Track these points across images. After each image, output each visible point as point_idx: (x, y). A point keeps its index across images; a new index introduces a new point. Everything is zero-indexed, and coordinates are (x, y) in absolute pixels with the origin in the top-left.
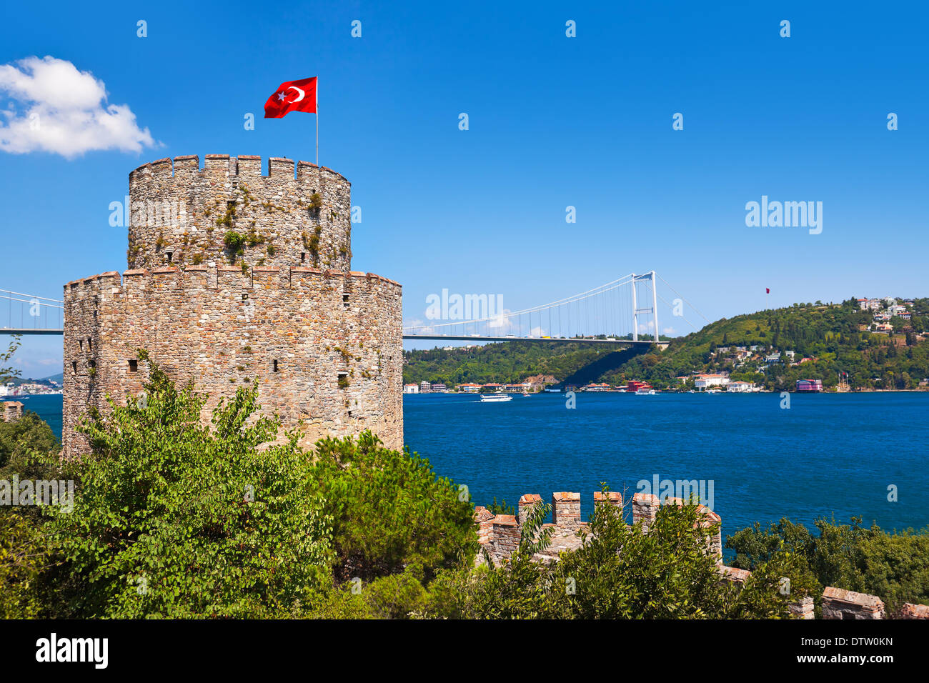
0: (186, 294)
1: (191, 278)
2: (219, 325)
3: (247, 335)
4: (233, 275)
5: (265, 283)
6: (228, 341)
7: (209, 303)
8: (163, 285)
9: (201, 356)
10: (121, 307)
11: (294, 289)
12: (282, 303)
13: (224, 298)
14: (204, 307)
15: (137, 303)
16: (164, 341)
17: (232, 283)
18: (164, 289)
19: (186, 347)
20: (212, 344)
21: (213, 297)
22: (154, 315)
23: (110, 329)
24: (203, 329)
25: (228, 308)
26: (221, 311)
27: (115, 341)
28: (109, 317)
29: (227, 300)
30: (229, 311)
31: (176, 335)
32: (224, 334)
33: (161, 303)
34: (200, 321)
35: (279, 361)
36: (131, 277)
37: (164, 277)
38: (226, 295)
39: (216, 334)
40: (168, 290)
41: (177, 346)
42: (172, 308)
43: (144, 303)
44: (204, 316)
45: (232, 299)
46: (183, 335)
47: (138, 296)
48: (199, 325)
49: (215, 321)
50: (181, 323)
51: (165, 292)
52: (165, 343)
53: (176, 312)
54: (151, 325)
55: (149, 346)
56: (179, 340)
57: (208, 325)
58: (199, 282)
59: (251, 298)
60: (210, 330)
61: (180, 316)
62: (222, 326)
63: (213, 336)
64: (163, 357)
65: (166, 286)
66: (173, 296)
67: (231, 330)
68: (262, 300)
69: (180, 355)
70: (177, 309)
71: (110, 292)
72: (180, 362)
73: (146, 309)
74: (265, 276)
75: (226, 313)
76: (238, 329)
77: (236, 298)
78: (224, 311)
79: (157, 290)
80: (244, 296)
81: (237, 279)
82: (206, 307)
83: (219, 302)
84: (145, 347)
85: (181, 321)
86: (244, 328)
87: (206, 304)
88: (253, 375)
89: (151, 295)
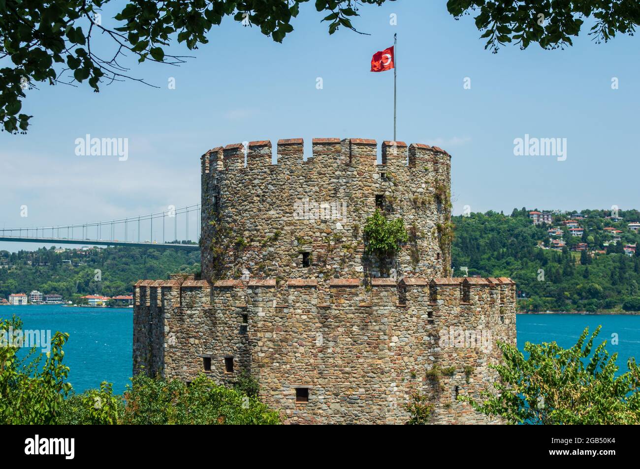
0: (375, 313)
1: (382, 294)
2: (407, 348)
3: (432, 358)
4: (420, 290)
5: (448, 298)
6: (416, 367)
7: (398, 323)
8: (343, 301)
9: (392, 385)
10: (286, 324)
11: (472, 305)
12: (463, 321)
13: (411, 317)
14: (394, 328)
15: (308, 320)
16: (345, 367)
17: (419, 299)
18: (344, 305)
19: (375, 375)
20: (402, 371)
21: (402, 316)
22: (332, 335)
23: (271, 350)
24: (393, 354)
25: (415, 328)
26: (409, 332)
27: (278, 364)
28: (268, 335)
29: (415, 319)
30: (417, 332)
31: (361, 360)
32: (412, 359)
33: (341, 321)
34: (391, 344)
35: (460, 387)
36: (300, 289)
37: (345, 291)
38: (414, 313)
39: (406, 359)
40: (350, 306)
41: (362, 373)
42: (355, 328)
43: (317, 320)
44: (395, 339)
45: (418, 318)
46: (370, 360)
47: (309, 312)
48: (390, 349)
49: (403, 344)
50: (367, 346)
51: (347, 308)
52: (347, 369)
53: (361, 333)
54: (328, 348)
55: (325, 372)
56: (366, 366)
57: (398, 349)
58: (390, 299)
59: (436, 316)
60: (400, 355)
61: (366, 338)
62: (410, 350)
63: (402, 361)
64: (344, 386)
65: (348, 302)
66: (357, 314)
67: (418, 354)
68: (445, 318)
69: (366, 384)
70: (363, 329)
71: (271, 305)
72: (367, 393)
73: (321, 327)
74: (448, 290)
75: (413, 335)
76: (425, 352)
77: (422, 316)
78: (412, 332)
79: (336, 306)
80: (430, 314)
81: (424, 295)
82: (397, 327)
83: (408, 321)
84: (319, 373)
85: (367, 344)
86: (429, 350)
87: (395, 324)
88: (438, 405)
89: (327, 312)
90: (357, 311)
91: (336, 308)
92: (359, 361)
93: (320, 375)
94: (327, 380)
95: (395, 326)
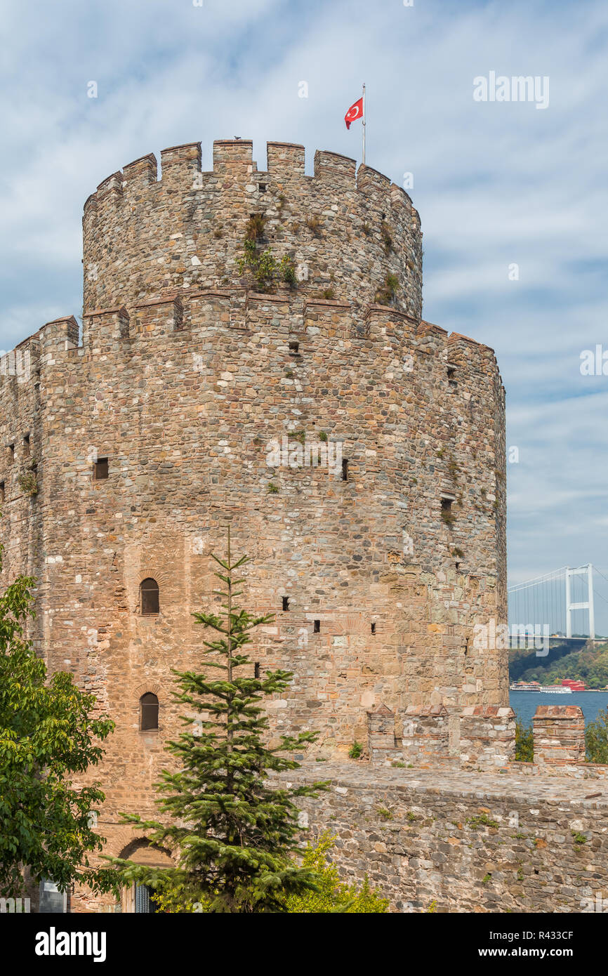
0: (194, 337)
1: (204, 309)
2: (251, 392)
3: (298, 412)
4: (274, 308)
5: (327, 326)
6: (266, 422)
7: (233, 354)
8: (152, 327)
9: (221, 443)
10: (81, 372)
11: (375, 340)
12: (357, 362)
13: (259, 346)
14: (226, 360)
15: (109, 361)
16: (155, 422)
17: (273, 322)
20: (240, 425)
21: (241, 344)
22: (138, 378)
23: (62, 410)
24: (223, 398)
25: (266, 364)
26: (254, 368)
27: (70, 429)
28: (59, 390)
29: (264, 351)
30: (268, 369)
31: (176, 410)
32: (258, 409)
33: (149, 357)
34: (219, 383)
35: (351, 461)
36: (98, 319)
38: (262, 341)
39: (247, 407)
40: (162, 333)
41: (178, 428)
42: (169, 365)
43: (119, 360)
44: (226, 375)
45: (272, 348)
46: (189, 408)
47: (109, 349)
48: (217, 389)
49: (244, 385)
50: (185, 387)
51: (157, 337)
52: (157, 424)
53: (176, 371)
54: (133, 397)
55: (129, 433)
56: (182, 417)
57: (232, 391)
58: (218, 315)
59: (305, 351)
60: (237, 401)
61: (182, 376)
62: (255, 395)
63: (240, 410)
64: (153, 449)
65: (159, 327)
66: (171, 344)
67: (271, 402)
68: (322, 354)
69: (184, 444)
70: (178, 364)
71: (62, 349)
72: (184, 456)
73: (124, 370)
74: (327, 313)
75: (262, 373)
76: (283, 401)
77: (279, 348)
78: (260, 369)
79: (143, 336)
80: (294, 346)
81: (281, 316)
82: (230, 359)
83: (251, 352)
84: (122, 435)
85: (185, 384)
86: (292, 400)
87: (228, 354)
88: (307, 483)
89: (133, 346)
90: (171, 339)
91: (144, 339)
92: (174, 411)
93: (123, 438)
94: (131, 443)
95: (228, 357)
